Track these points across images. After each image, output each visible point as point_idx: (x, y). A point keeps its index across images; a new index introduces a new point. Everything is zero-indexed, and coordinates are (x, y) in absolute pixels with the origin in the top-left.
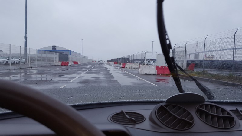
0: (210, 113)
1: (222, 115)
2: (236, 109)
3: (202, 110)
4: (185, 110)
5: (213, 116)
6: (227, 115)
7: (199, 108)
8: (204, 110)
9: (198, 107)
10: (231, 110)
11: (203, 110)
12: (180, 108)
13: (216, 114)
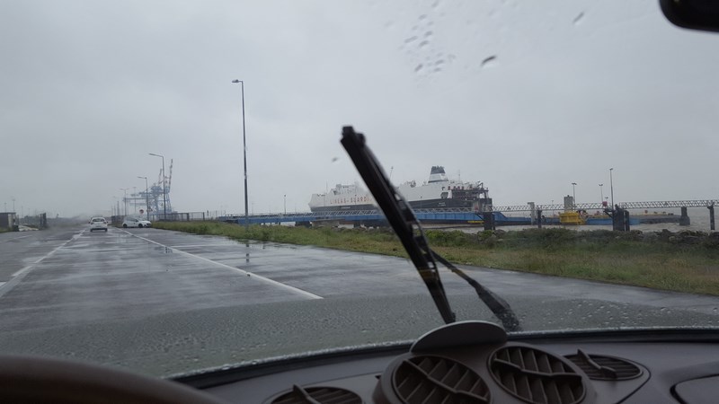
0: (524, 370)
1: (553, 372)
2: (579, 352)
3: (504, 364)
4: (462, 369)
5: (532, 378)
6: (564, 373)
7: (496, 359)
8: (510, 363)
9: (493, 358)
10: (568, 357)
11: (506, 365)
12: (449, 364)
13: (537, 372)
